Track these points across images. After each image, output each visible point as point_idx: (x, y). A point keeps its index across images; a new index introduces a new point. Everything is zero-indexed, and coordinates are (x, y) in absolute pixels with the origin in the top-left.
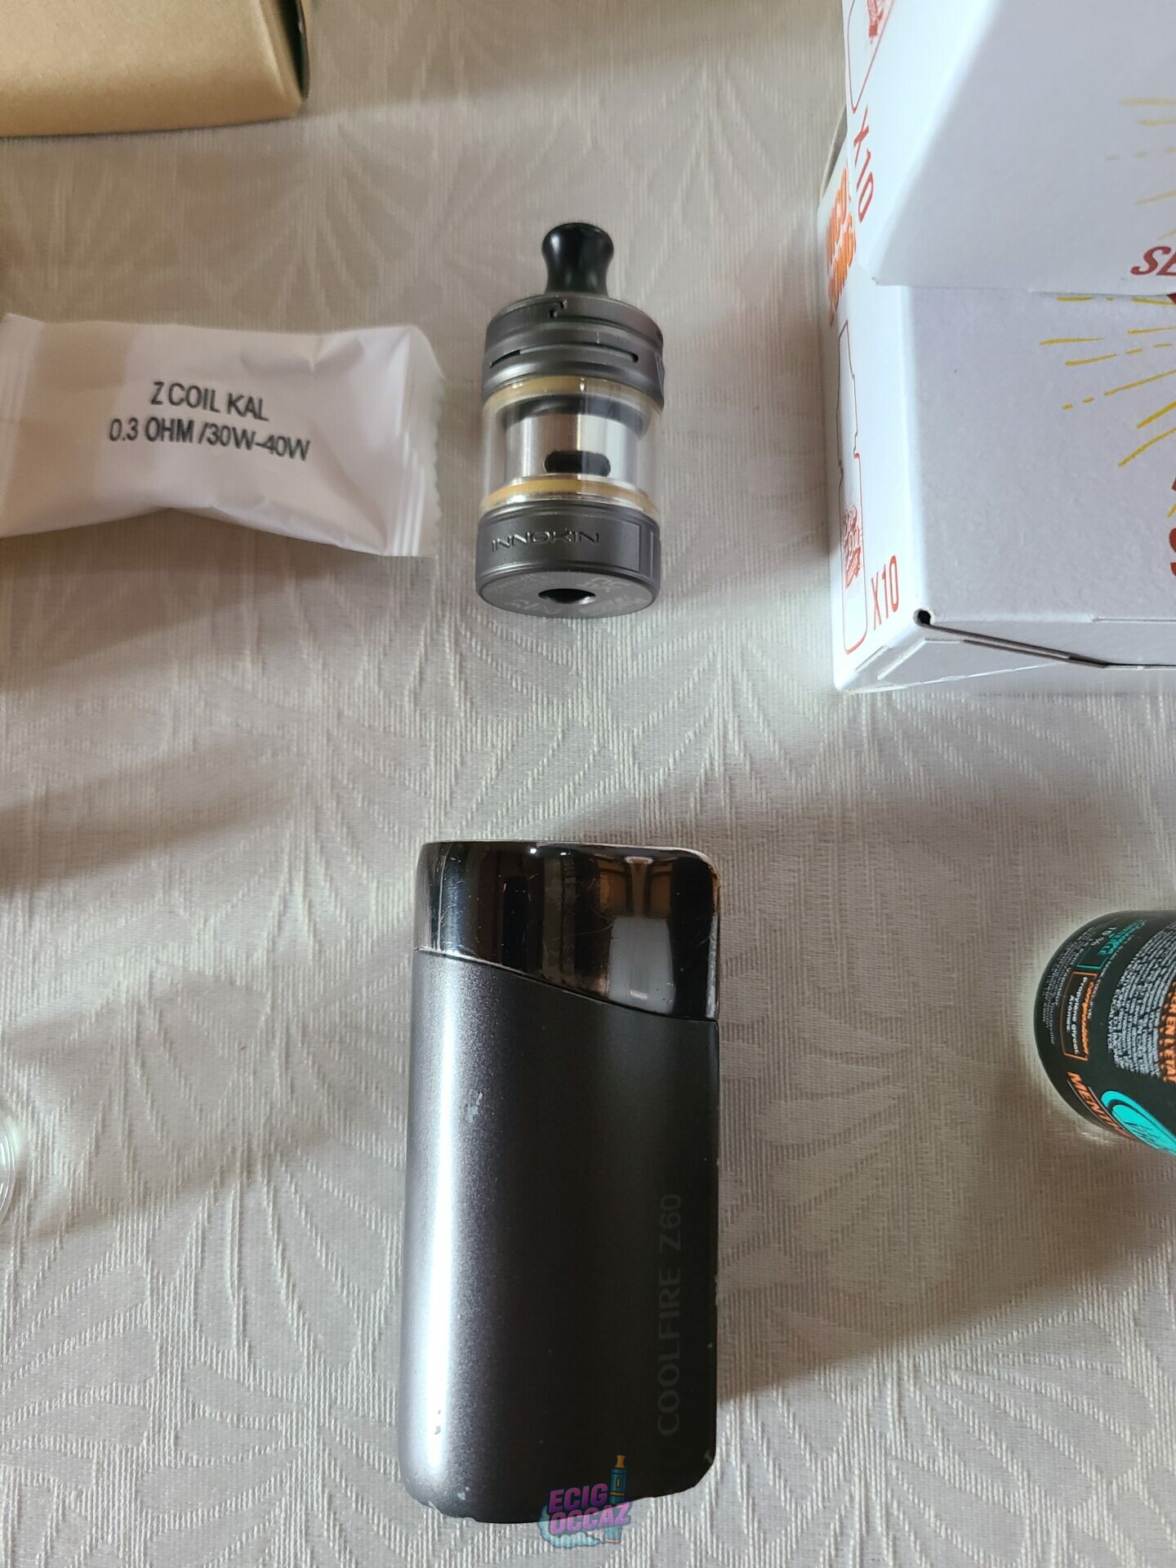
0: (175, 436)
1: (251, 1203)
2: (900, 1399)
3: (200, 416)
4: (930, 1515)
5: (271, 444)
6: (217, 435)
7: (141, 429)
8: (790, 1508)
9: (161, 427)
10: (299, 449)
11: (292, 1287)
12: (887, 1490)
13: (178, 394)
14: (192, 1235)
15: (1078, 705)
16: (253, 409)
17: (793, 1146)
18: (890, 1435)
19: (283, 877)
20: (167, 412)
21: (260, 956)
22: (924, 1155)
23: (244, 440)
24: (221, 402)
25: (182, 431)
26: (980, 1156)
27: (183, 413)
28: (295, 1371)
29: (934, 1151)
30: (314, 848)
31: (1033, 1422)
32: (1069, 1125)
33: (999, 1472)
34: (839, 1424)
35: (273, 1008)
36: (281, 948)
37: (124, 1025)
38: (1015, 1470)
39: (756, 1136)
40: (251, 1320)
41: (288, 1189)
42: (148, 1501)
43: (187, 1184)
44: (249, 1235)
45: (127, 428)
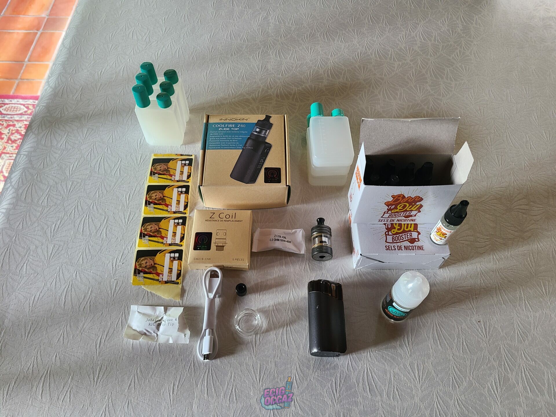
1: (287, 329)
2: (370, 354)
3: (280, 238)
4: (375, 369)
5: (287, 241)
6: (282, 240)
7: (273, 240)
9: (276, 240)
10: (290, 242)
11: (293, 339)
12: (369, 366)
13: (277, 236)
14: (281, 333)
15: (384, 271)
16: (285, 238)
17: (354, 323)
18: (369, 359)
19: (289, 291)
20: (276, 238)
21: (287, 300)
23: (285, 241)
24: (282, 237)
25: (278, 240)
26: (377, 324)
27: (278, 238)
28: (294, 350)
29: (371, 324)
30: (293, 287)
31: (387, 358)
33: (384, 364)
34: (362, 357)
35: (289, 306)
36: (289, 299)
37: (271, 308)
39: (350, 322)
40: (288, 343)
41: (292, 327)
42: (277, 366)
43: (280, 327)
44: (287, 333)
45: (272, 240)
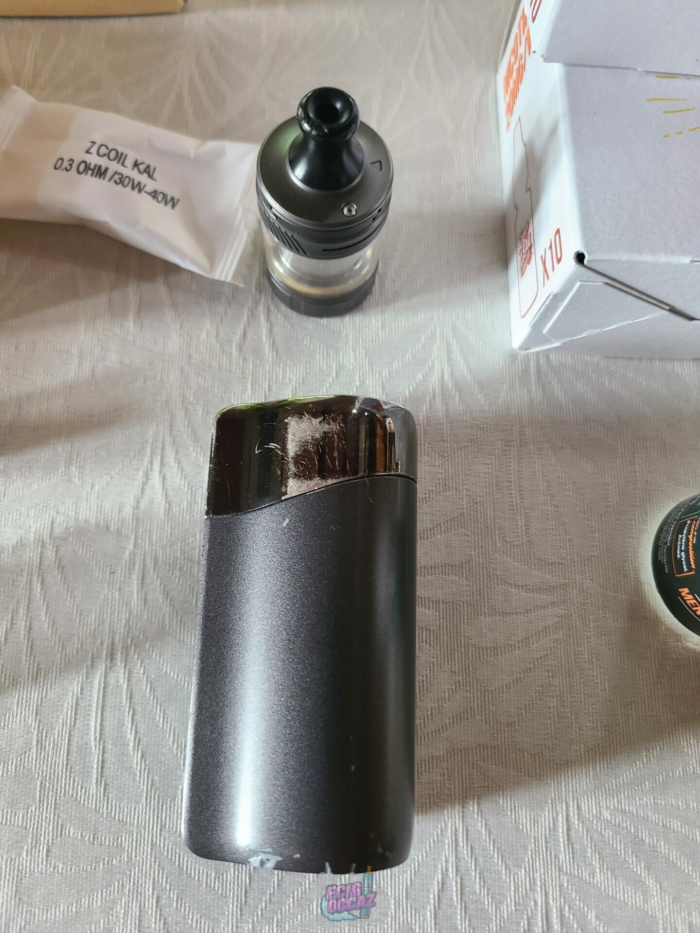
0: (95, 174)
1: (112, 681)
2: (568, 830)
3: (114, 166)
4: (591, 916)
5: (154, 194)
6: (121, 180)
7: (75, 166)
8: (492, 910)
9: (87, 167)
10: (173, 202)
11: (138, 742)
12: (560, 898)
13: (103, 151)
14: (69, 701)
16: (148, 171)
17: (490, 648)
18: (562, 856)
19: (146, 460)
20: (94, 160)
21: (128, 511)
22: (580, 656)
23: (138, 187)
24: (129, 162)
25: (100, 172)
26: (619, 658)
27: (103, 162)
28: (137, 802)
29: (587, 653)
30: (168, 440)
31: (663, 847)
32: (678, 637)
33: (638, 884)
34: (525, 848)
35: (135, 545)
36: (143, 506)
37: (31, 555)
38: (651, 883)
39: (465, 640)
40: (107, 765)
41: (138, 671)
42: (25, 898)
43: (68, 665)
44: (108, 703)
45: (66, 164)
